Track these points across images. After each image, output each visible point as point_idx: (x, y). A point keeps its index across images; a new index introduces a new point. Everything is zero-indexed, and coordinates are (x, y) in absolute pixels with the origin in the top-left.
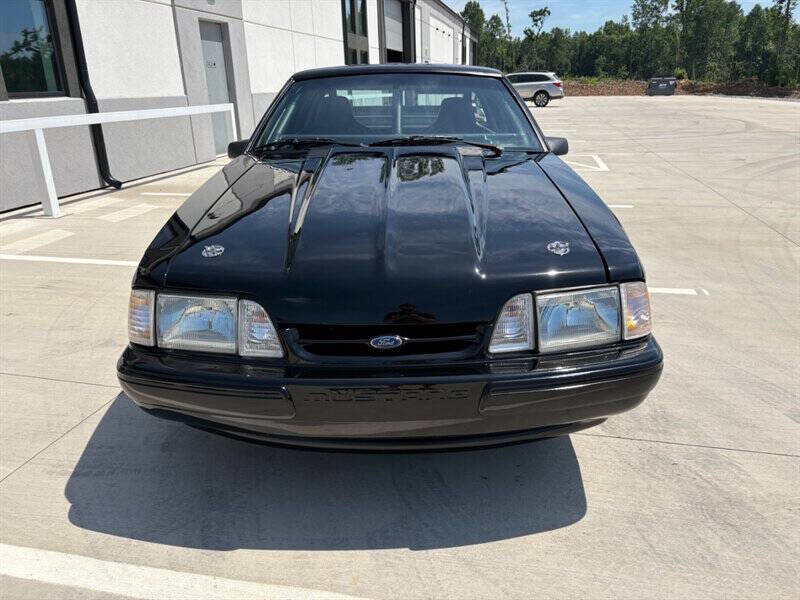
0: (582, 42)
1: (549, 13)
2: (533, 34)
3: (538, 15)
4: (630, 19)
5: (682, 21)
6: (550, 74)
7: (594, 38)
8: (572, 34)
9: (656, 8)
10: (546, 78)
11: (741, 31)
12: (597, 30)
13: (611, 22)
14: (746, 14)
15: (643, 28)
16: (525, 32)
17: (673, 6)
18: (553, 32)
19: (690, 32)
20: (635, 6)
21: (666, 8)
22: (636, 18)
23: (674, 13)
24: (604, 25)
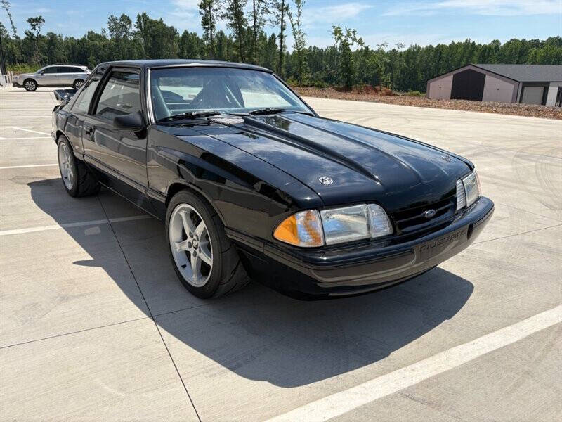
0: (73, 46)
1: (44, 21)
2: (33, 35)
3: (35, 22)
4: (108, 32)
5: (143, 37)
6: (84, 68)
7: (81, 42)
8: (63, 38)
9: (124, 26)
10: (82, 71)
11: (180, 46)
12: (82, 37)
13: (92, 32)
14: (180, 35)
15: (117, 39)
16: (26, 33)
17: (135, 26)
18: (48, 34)
19: (149, 44)
20: (109, 23)
21: (131, 27)
22: (112, 31)
23: (137, 30)
24: (87, 33)
